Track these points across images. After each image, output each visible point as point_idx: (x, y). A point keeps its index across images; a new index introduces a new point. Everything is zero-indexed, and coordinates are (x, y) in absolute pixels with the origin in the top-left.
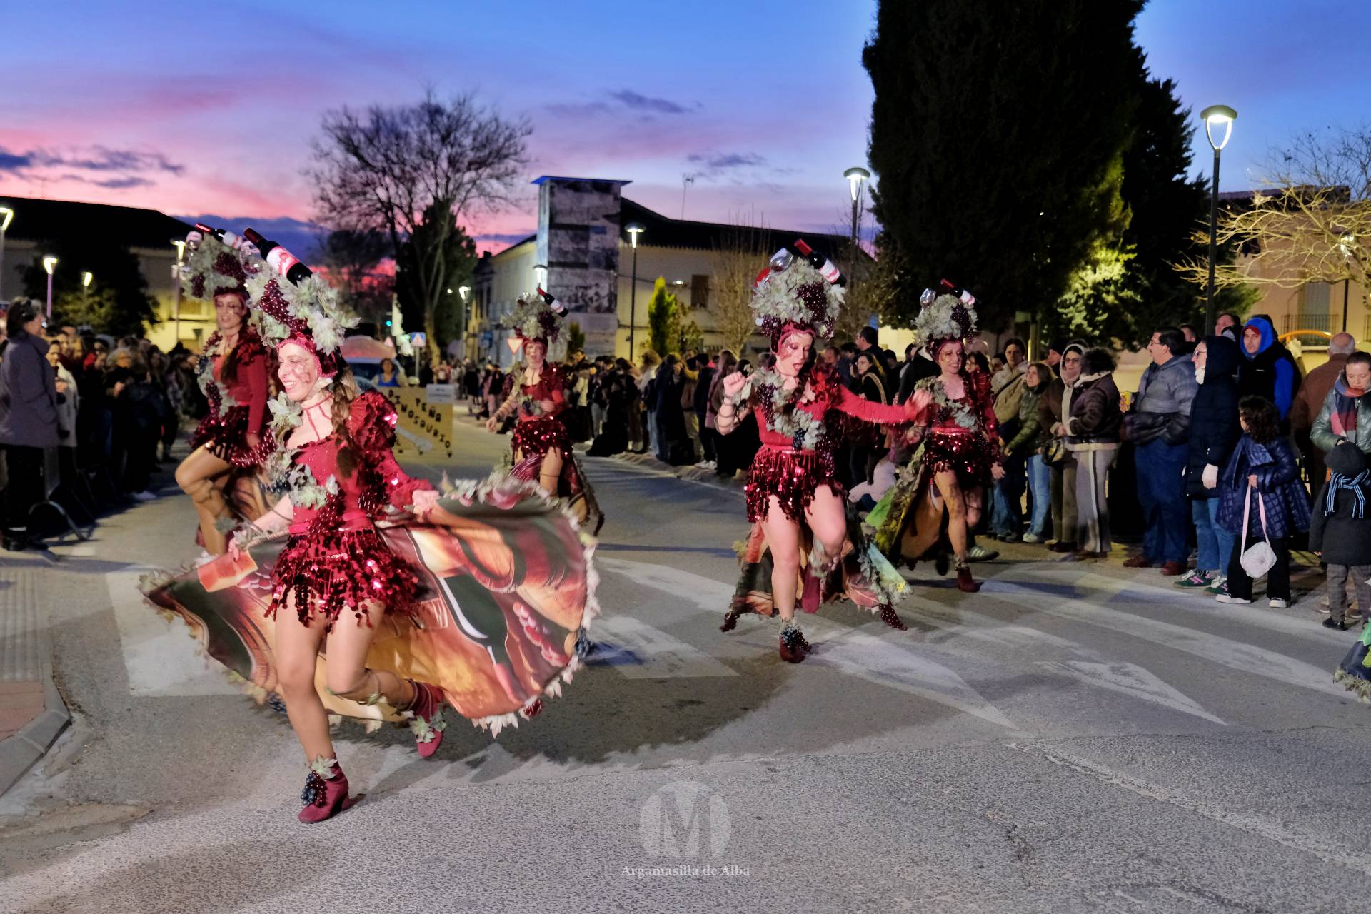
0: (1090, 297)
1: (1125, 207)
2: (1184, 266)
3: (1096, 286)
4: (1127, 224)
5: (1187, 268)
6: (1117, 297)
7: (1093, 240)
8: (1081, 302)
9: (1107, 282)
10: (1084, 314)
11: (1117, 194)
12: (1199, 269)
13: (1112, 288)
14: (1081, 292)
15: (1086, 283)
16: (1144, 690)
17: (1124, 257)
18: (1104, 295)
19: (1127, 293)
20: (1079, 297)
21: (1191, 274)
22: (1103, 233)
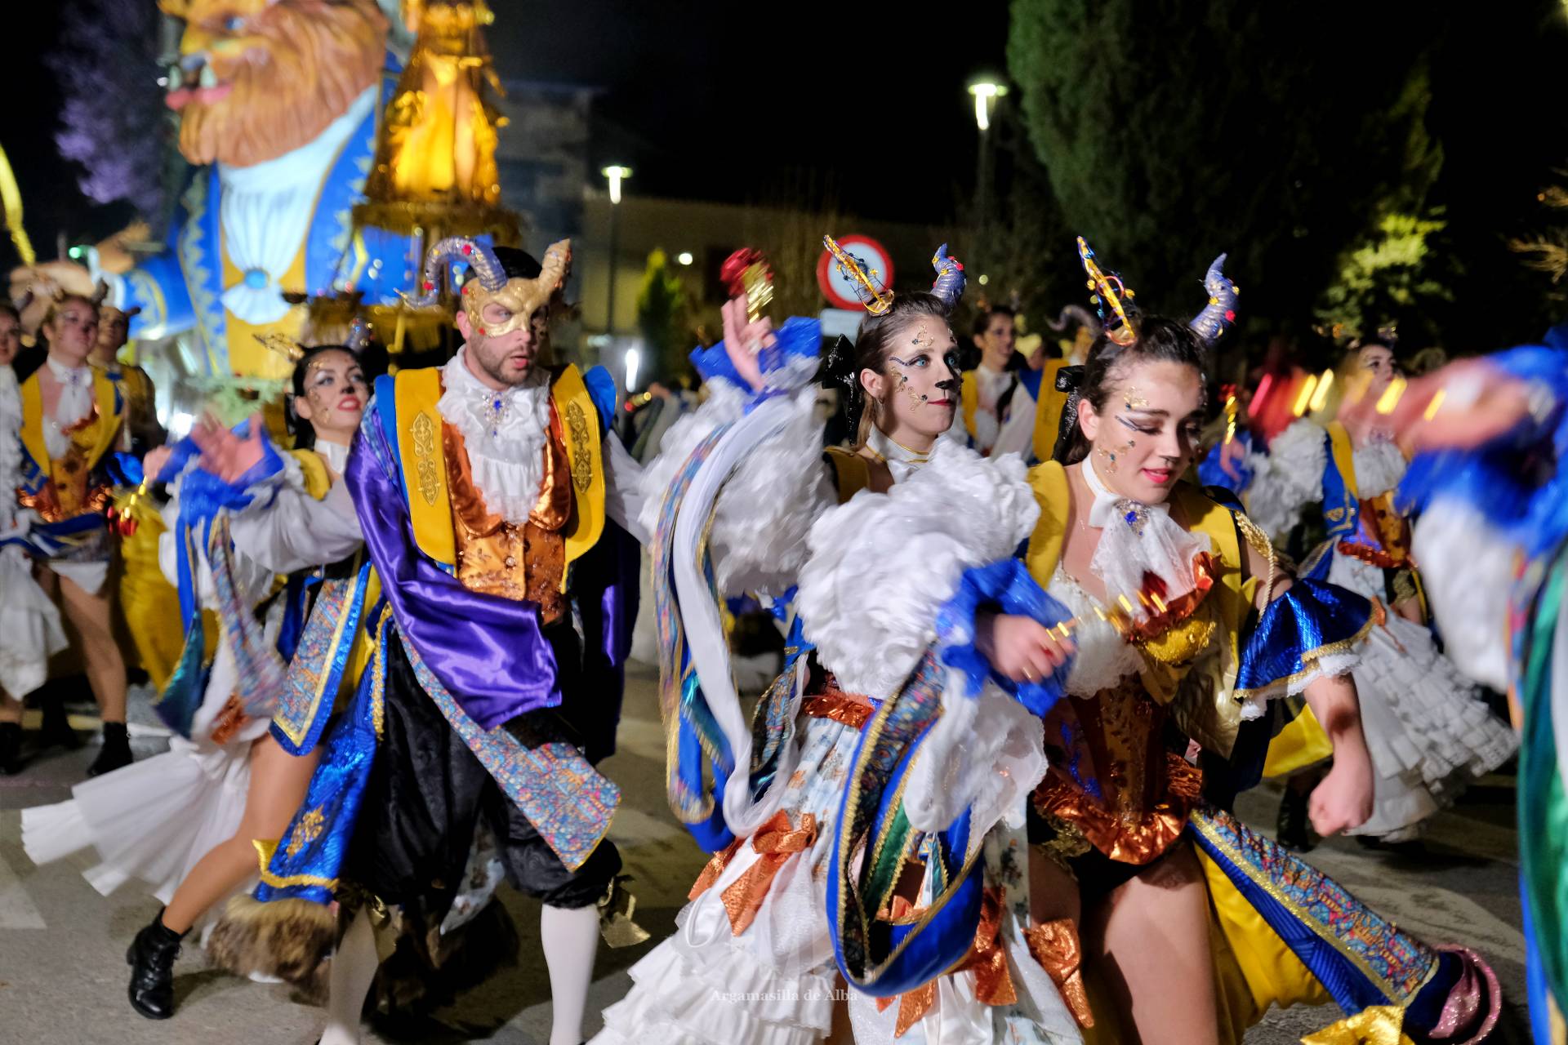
0: (1368, 292)
1: (1431, 147)
2: (1525, 242)
3: (1380, 275)
4: (1434, 173)
5: (1531, 247)
6: (1413, 293)
7: (1379, 198)
8: (1353, 301)
9: (1397, 269)
10: (1357, 320)
11: (1419, 124)
12: (1550, 248)
13: (1405, 278)
14: (1354, 284)
15: (1362, 269)
16: (1468, 933)
17: (1426, 227)
18: (1392, 290)
19: (1429, 287)
20: (1350, 293)
21: (1541, 256)
22: (1394, 187)
